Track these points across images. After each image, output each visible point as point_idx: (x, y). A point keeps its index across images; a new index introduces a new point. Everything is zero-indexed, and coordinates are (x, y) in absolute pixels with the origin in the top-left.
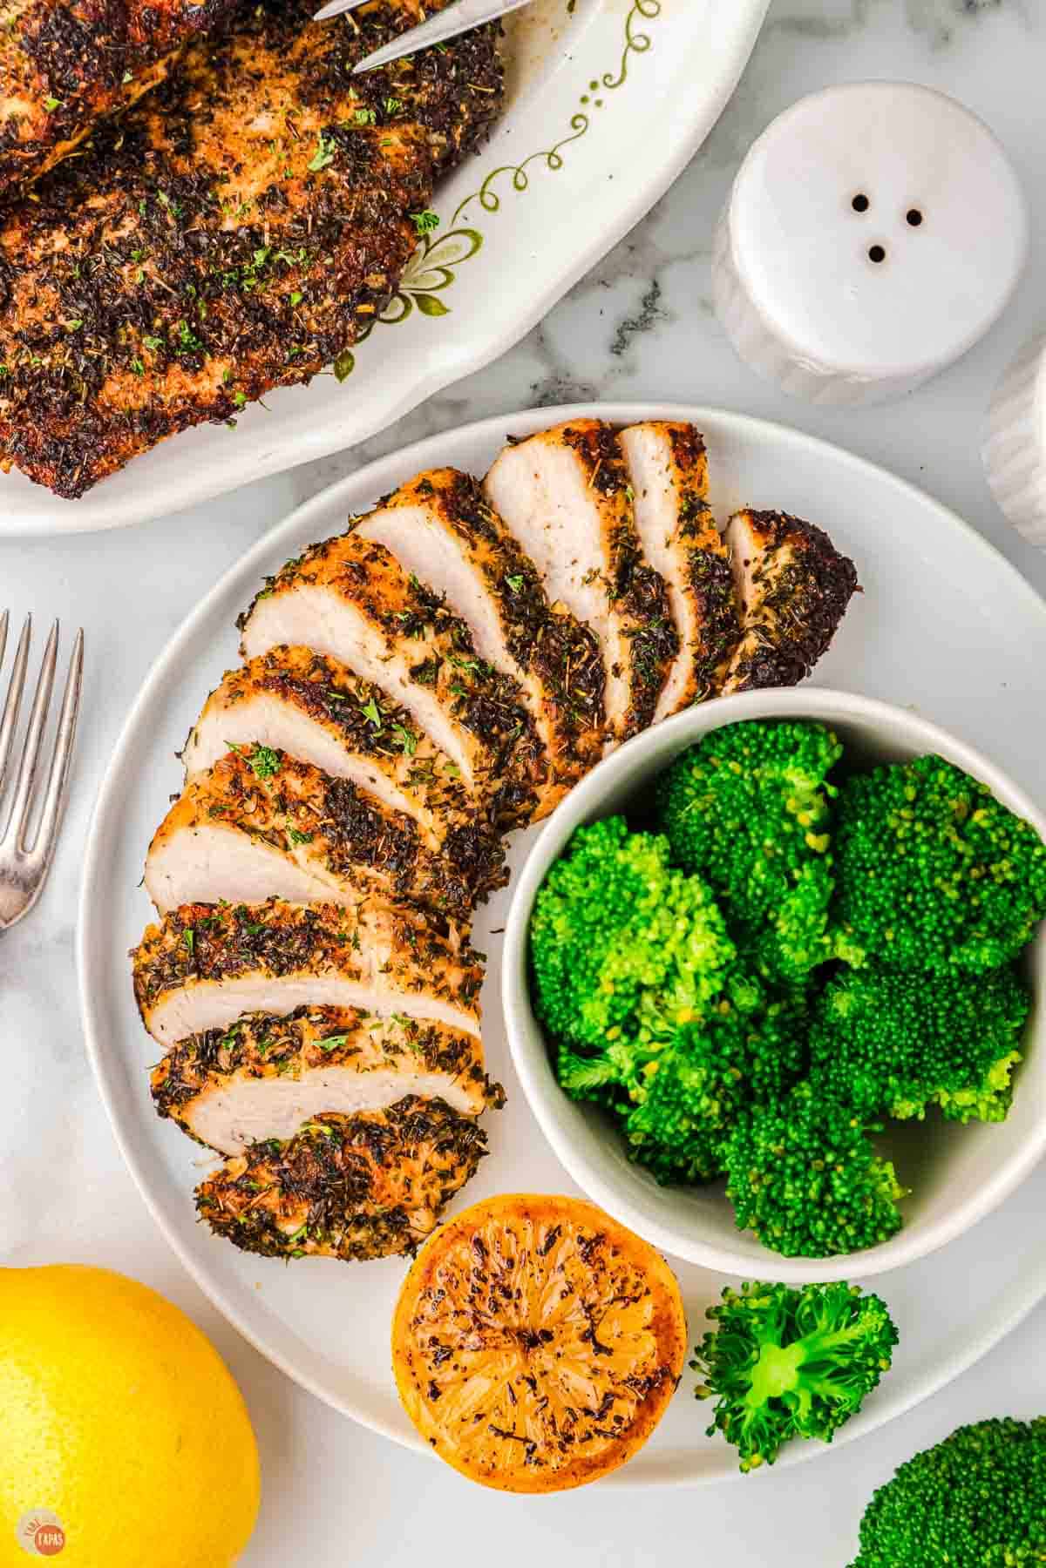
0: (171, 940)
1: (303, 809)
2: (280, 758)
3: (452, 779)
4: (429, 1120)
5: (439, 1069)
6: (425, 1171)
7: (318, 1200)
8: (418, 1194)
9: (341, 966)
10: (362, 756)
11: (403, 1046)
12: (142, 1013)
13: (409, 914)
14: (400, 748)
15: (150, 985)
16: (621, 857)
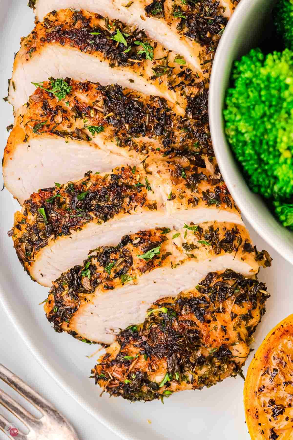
0: (31, 218)
1: (92, 112)
2: (68, 83)
3: (182, 67)
4: (226, 286)
5: (223, 251)
6: (233, 318)
7: (171, 356)
8: (233, 335)
9: (143, 204)
10: (121, 67)
11: (196, 243)
12: (26, 269)
13: (177, 160)
14: (144, 56)
15: (27, 250)
16: (264, 72)
